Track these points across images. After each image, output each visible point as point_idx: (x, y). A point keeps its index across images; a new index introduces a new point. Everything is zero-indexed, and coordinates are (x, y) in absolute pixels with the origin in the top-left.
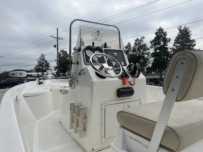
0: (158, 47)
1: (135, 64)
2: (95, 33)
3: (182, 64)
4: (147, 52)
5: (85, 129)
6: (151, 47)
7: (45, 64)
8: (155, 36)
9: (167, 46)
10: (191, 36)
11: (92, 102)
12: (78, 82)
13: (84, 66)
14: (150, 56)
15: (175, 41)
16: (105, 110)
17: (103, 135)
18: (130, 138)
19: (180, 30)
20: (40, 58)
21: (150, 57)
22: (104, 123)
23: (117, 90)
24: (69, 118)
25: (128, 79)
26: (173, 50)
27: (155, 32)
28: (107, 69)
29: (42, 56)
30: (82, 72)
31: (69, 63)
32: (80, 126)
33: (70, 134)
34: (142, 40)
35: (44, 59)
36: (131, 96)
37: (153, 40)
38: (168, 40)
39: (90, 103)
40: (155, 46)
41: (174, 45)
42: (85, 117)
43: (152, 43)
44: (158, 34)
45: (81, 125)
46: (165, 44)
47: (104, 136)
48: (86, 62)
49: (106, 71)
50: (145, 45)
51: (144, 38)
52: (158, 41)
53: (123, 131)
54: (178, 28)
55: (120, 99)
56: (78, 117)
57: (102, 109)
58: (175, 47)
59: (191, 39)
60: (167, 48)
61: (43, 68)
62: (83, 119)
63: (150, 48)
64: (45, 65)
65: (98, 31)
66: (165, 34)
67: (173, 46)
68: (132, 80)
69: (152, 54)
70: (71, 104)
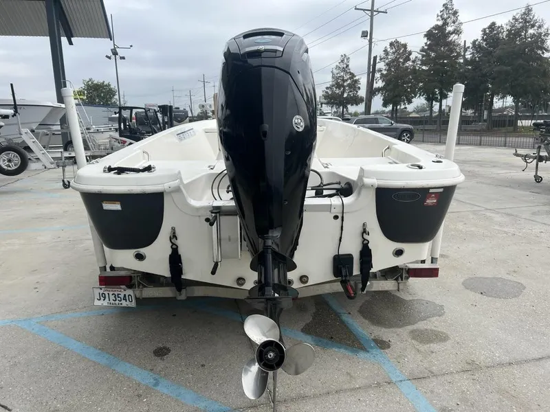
7: (349, 81)
20: (337, 67)
29: (342, 61)
35: (345, 69)
61: (343, 93)
64: (349, 85)
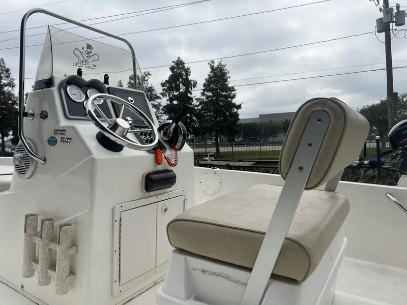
0: (175, 95)
1: (177, 123)
2: (83, 48)
3: (319, 121)
4: (156, 102)
5: (72, 272)
6: (162, 94)
8: (170, 73)
9: (191, 94)
10: (228, 79)
11: (92, 207)
12: (45, 160)
13: (64, 123)
14: (161, 111)
15: (204, 86)
16: (120, 221)
17: (116, 278)
18: (203, 272)
19: (212, 68)
21: (161, 113)
22: (118, 251)
23: (145, 175)
24: (23, 250)
25: (165, 152)
26: (201, 103)
27: (170, 67)
28: (126, 130)
30: (58, 137)
31: (17, 113)
32: (62, 267)
33: (20, 289)
34: (146, 78)
36: (170, 187)
37: (166, 81)
38: (192, 83)
39: (89, 210)
40: (169, 93)
41: (203, 94)
42: (74, 244)
43: (165, 87)
44: (175, 70)
45: (62, 264)
46: (187, 91)
47: (117, 281)
48: (70, 114)
49: (125, 134)
50: (150, 90)
51: (149, 74)
52: (176, 83)
53: (186, 259)
54: (209, 63)
55: (149, 196)
56: (53, 246)
57: (113, 221)
58: (204, 97)
59: (229, 86)
60: (191, 99)
62: (70, 247)
63: (161, 96)
65: (88, 44)
66: (187, 72)
67: (201, 95)
68: (172, 154)
69: (164, 107)
70: (27, 217)
